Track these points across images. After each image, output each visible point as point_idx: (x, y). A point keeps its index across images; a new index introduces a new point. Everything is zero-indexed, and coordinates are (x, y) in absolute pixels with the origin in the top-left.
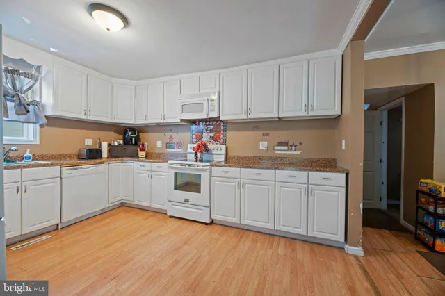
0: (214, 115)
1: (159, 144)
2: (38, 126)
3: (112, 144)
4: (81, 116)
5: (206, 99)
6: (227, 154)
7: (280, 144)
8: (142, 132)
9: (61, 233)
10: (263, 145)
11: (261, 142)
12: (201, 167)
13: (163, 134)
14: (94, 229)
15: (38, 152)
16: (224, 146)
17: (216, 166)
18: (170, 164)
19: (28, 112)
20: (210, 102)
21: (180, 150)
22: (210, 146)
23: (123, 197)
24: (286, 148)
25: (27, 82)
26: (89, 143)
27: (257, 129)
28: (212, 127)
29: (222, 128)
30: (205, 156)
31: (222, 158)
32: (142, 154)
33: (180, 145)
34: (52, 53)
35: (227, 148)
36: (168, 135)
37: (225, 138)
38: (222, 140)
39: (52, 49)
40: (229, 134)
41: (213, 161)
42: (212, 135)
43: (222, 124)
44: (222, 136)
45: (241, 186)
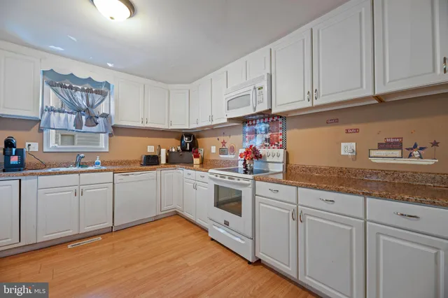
0: (263, 107)
1: (213, 149)
2: (107, 135)
3: (170, 150)
4: (139, 124)
5: (252, 88)
6: (287, 163)
7: (382, 146)
8: (199, 137)
9: (114, 236)
10: (347, 148)
11: (343, 144)
12: (242, 181)
13: (216, 138)
14: (134, 239)
15: (107, 159)
16: (282, 151)
17: (261, 180)
18: (212, 173)
19: (97, 124)
20: (258, 91)
21: (233, 156)
22: (262, 151)
23: (175, 205)
24: (397, 153)
25: (98, 98)
26: (151, 150)
27: (335, 122)
28: (268, 125)
29: (280, 126)
30: (256, 165)
31: (280, 168)
32: (197, 161)
33: (233, 150)
34: (110, 68)
35: (287, 154)
36: (222, 138)
37: (284, 140)
38: (281, 143)
39: (110, 65)
40: (291, 133)
41: (268, 171)
42: (267, 136)
43: (280, 120)
44: (281, 137)
45: (298, 217)
